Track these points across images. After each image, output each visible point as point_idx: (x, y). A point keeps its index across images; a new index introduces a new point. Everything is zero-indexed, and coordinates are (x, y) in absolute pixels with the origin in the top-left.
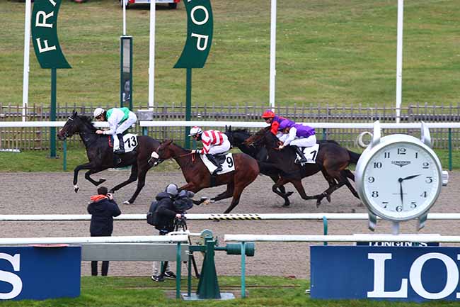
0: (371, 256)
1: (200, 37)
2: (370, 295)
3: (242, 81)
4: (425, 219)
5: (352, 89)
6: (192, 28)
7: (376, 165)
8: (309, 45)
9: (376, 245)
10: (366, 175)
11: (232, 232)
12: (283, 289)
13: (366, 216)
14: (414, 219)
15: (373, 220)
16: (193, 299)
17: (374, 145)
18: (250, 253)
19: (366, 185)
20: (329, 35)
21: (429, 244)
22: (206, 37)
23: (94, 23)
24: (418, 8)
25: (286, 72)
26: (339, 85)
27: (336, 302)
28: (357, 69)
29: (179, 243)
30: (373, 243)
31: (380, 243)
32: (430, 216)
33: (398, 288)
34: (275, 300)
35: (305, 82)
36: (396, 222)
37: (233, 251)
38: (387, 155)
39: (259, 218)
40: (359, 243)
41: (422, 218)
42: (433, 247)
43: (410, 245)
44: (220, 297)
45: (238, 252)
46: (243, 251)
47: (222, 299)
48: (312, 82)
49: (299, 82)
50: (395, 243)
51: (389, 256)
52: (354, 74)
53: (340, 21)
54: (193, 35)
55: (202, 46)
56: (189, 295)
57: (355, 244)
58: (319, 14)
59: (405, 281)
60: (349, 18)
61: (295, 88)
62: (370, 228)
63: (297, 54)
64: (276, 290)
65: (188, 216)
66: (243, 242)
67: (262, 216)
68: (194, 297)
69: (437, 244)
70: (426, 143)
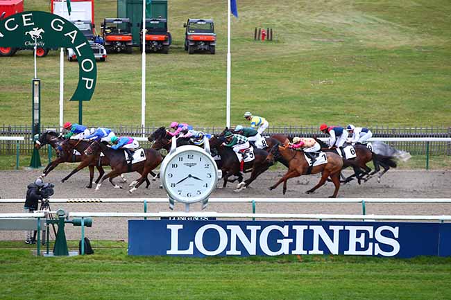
0: (169, 227)
1: (88, 80)
2: (168, 252)
3: (132, 110)
4: (207, 201)
5: (205, 115)
6: (82, 74)
7: (173, 166)
8: (186, 86)
9: (174, 219)
10: (167, 172)
11: (73, 210)
12: (113, 249)
13: (167, 200)
14: (199, 202)
15: (172, 203)
16: (49, 256)
17: (173, 152)
18: (88, 224)
19: (166, 179)
20: (201, 80)
21: (209, 218)
22: (92, 80)
23: (45, 70)
24: (266, 61)
25: (164, 104)
26: (198, 112)
27: (146, 257)
28: (213, 102)
29: (39, 218)
30: (172, 218)
31: (176, 218)
32: (210, 200)
33: (187, 248)
34: (104, 256)
35: (175, 111)
36: (188, 204)
37: (77, 224)
38: (181, 159)
39: (101, 202)
40: (162, 218)
41: (205, 202)
42: (212, 220)
43: (197, 219)
44: (68, 254)
45: (79, 224)
46: (83, 224)
47: (70, 256)
48: (180, 111)
49: (170, 111)
50: (187, 218)
51: (181, 227)
52: (210, 105)
53: (212, 70)
54: (83, 78)
55: (89, 86)
56: (48, 253)
57: (160, 219)
58: (199, 65)
59: (191, 243)
60: (218, 68)
61: (167, 115)
62: (170, 208)
63: (176, 92)
64: (108, 250)
65: (50, 200)
66: (83, 218)
67: (103, 200)
68: (51, 254)
69: (215, 218)
70: (207, 151)
